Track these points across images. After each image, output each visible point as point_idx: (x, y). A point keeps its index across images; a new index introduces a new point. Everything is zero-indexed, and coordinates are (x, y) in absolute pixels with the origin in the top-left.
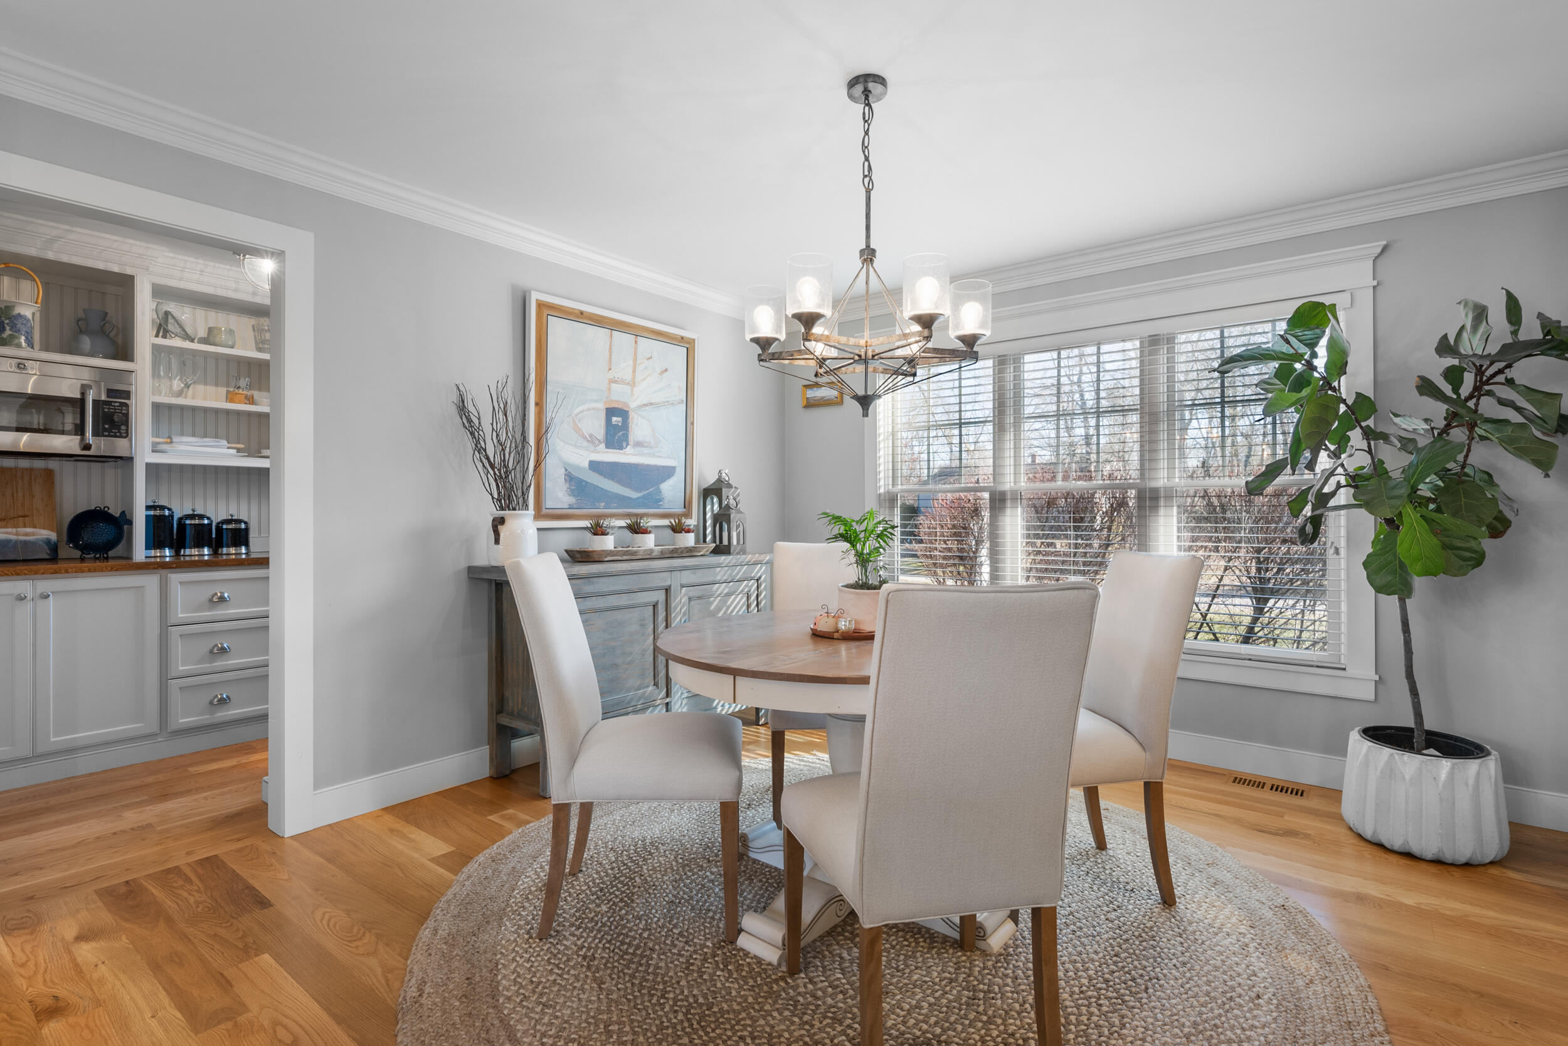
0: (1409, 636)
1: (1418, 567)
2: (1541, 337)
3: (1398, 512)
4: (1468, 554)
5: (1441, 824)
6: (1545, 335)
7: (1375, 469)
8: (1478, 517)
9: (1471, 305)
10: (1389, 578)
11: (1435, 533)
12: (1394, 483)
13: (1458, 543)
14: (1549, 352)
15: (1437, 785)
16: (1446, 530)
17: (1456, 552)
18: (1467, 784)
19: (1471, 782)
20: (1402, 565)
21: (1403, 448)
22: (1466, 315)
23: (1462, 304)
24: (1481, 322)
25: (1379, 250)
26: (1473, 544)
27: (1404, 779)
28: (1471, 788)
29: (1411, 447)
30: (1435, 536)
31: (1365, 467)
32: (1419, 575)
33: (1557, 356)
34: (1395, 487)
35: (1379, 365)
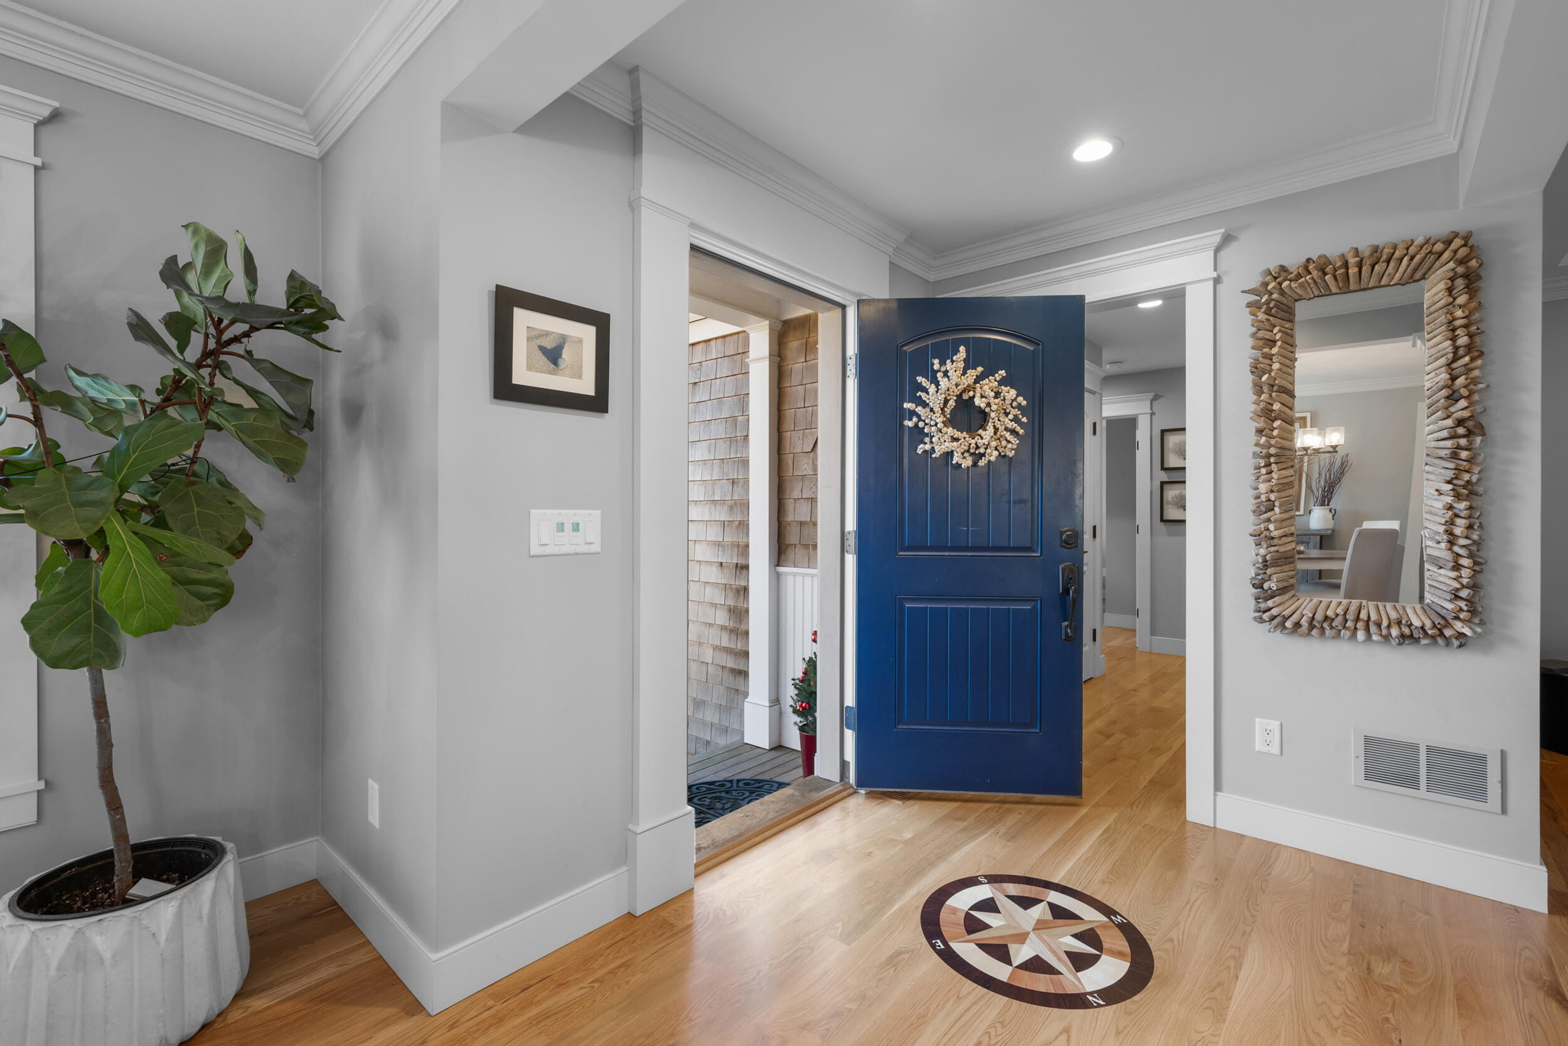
0: (107, 722)
1: (136, 620)
2: (284, 307)
3: (97, 528)
4: (209, 590)
5: (164, 999)
6: (289, 307)
7: (48, 453)
8: (219, 533)
9: (203, 235)
10: (75, 640)
11: (160, 562)
12: (85, 481)
13: (194, 574)
14: (294, 328)
15: (158, 943)
16: (177, 554)
17: (193, 588)
18: (200, 917)
19: (206, 910)
20: (100, 616)
21: (98, 424)
22: (196, 247)
23: (190, 230)
24: (217, 263)
25: (46, 112)
26: (215, 574)
27: (102, 961)
28: (205, 919)
29: (111, 425)
30: (159, 565)
31: (23, 450)
32: (137, 634)
33: (304, 335)
34: (88, 486)
35: (44, 294)
